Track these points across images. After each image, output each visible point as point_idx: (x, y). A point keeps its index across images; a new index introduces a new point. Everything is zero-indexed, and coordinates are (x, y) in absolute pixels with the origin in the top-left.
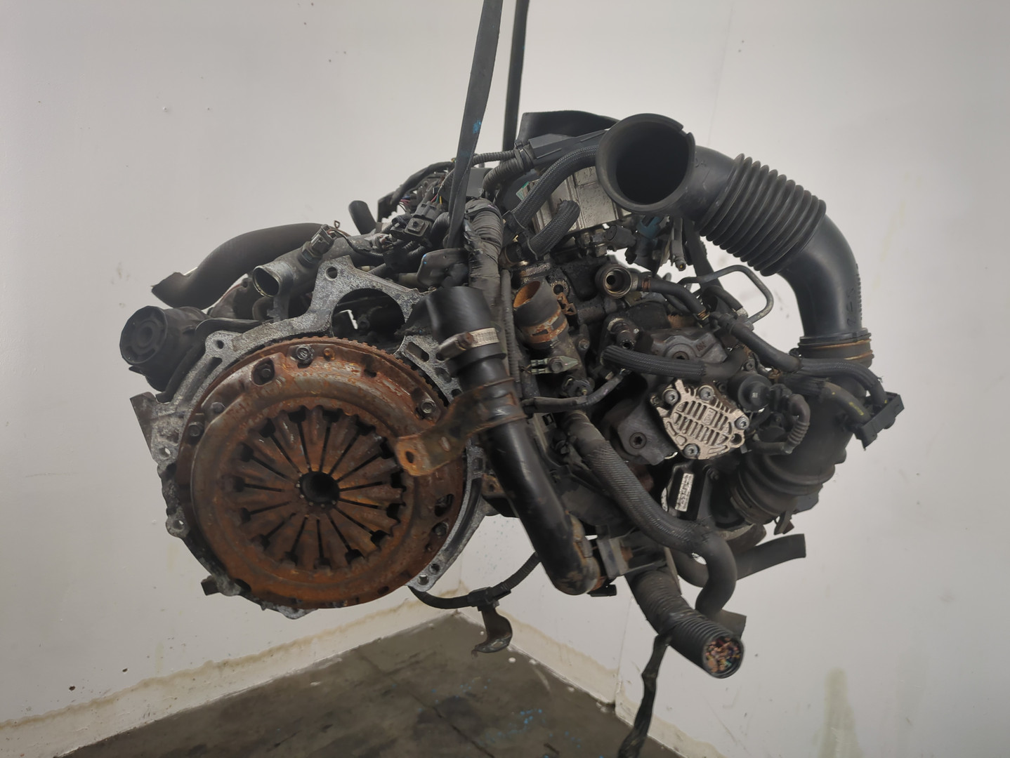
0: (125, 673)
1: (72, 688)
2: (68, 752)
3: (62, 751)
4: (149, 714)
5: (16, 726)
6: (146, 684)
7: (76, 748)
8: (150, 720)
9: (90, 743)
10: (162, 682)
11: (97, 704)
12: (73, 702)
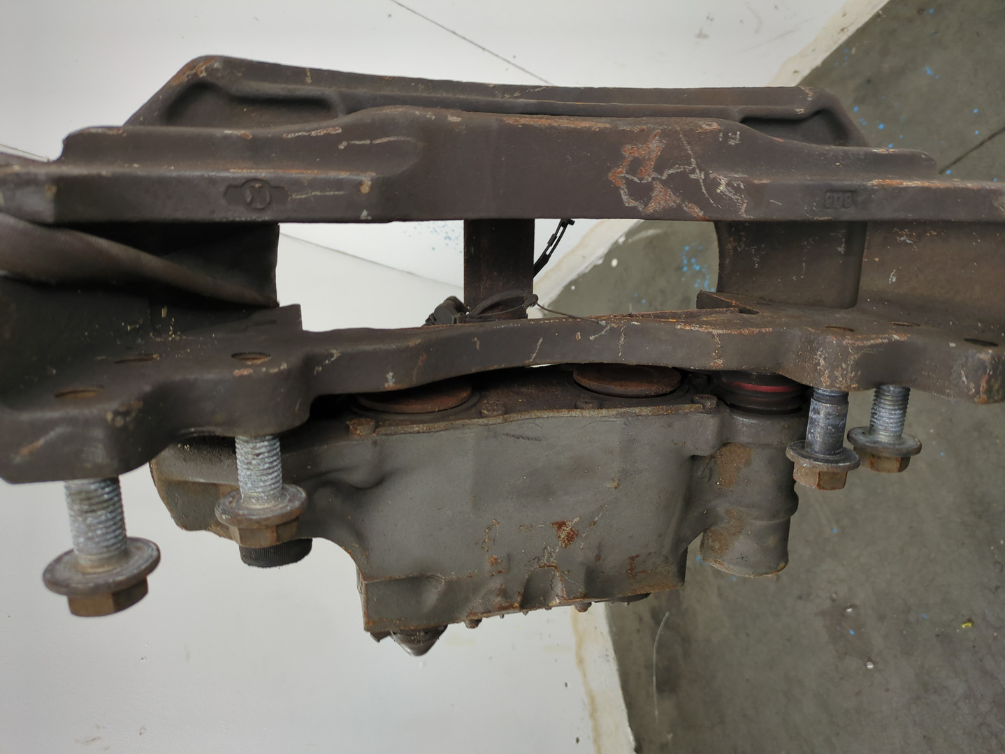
0: (569, 685)
1: (578, 740)
2: (631, 738)
3: (630, 743)
4: (607, 655)
6: (581, 661)
7: (629, 730)
8: (611, 653)
9: (626, 716)
10: (580, 645)
11: (593, 714)
12: (589, 737)
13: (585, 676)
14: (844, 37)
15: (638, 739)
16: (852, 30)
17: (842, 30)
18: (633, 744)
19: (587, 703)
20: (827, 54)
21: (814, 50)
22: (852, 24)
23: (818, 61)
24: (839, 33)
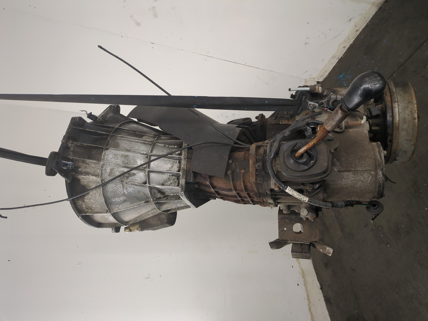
0: (293, 267)
1: (298, 285)
2: (319, 285)
3: (319, 286)
5: (310, 302)
7: (318, 282)
9: (316, 277)
11: (303, 276)
12: (302, 284)
13: (299, 264)
14: (358, 33)
15: (321, 285)
16: (361, 30)
17: (357, 31)
18: (320, 287)
19: (301, 273)
20: (354, 39)
21: (348, 39)
22: (360, 28)
23: (352, 42)
24: (356, 32)
